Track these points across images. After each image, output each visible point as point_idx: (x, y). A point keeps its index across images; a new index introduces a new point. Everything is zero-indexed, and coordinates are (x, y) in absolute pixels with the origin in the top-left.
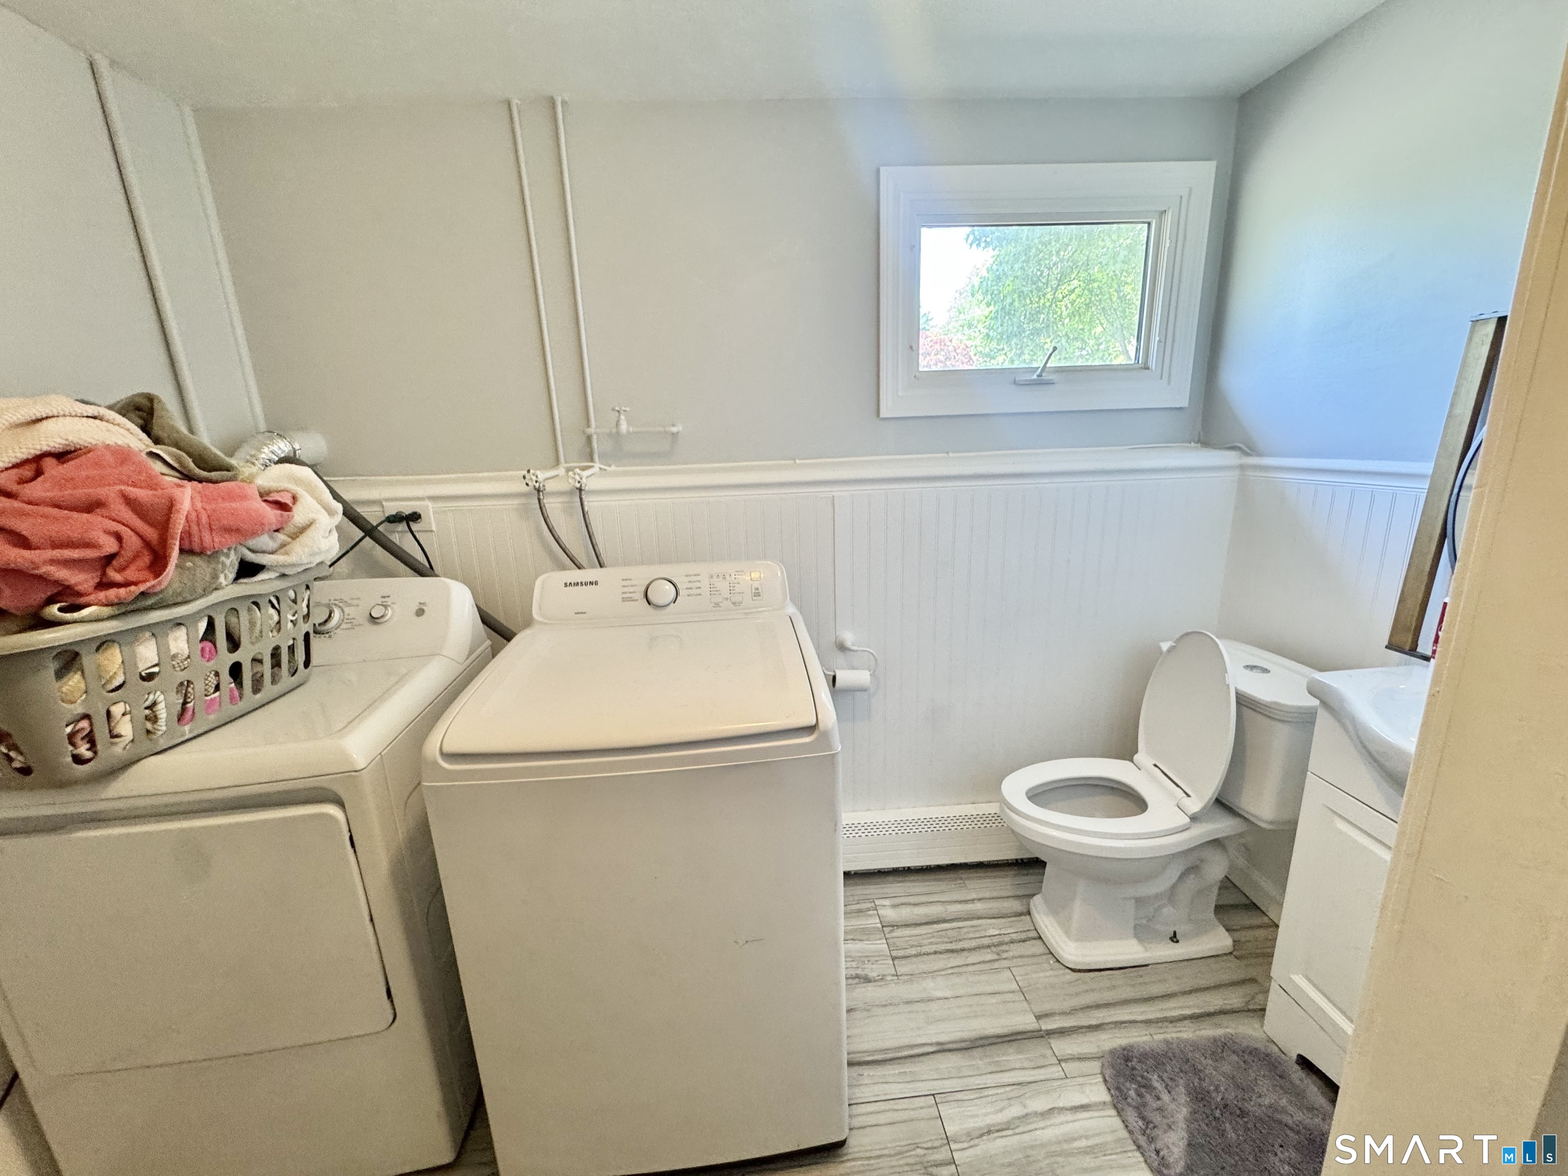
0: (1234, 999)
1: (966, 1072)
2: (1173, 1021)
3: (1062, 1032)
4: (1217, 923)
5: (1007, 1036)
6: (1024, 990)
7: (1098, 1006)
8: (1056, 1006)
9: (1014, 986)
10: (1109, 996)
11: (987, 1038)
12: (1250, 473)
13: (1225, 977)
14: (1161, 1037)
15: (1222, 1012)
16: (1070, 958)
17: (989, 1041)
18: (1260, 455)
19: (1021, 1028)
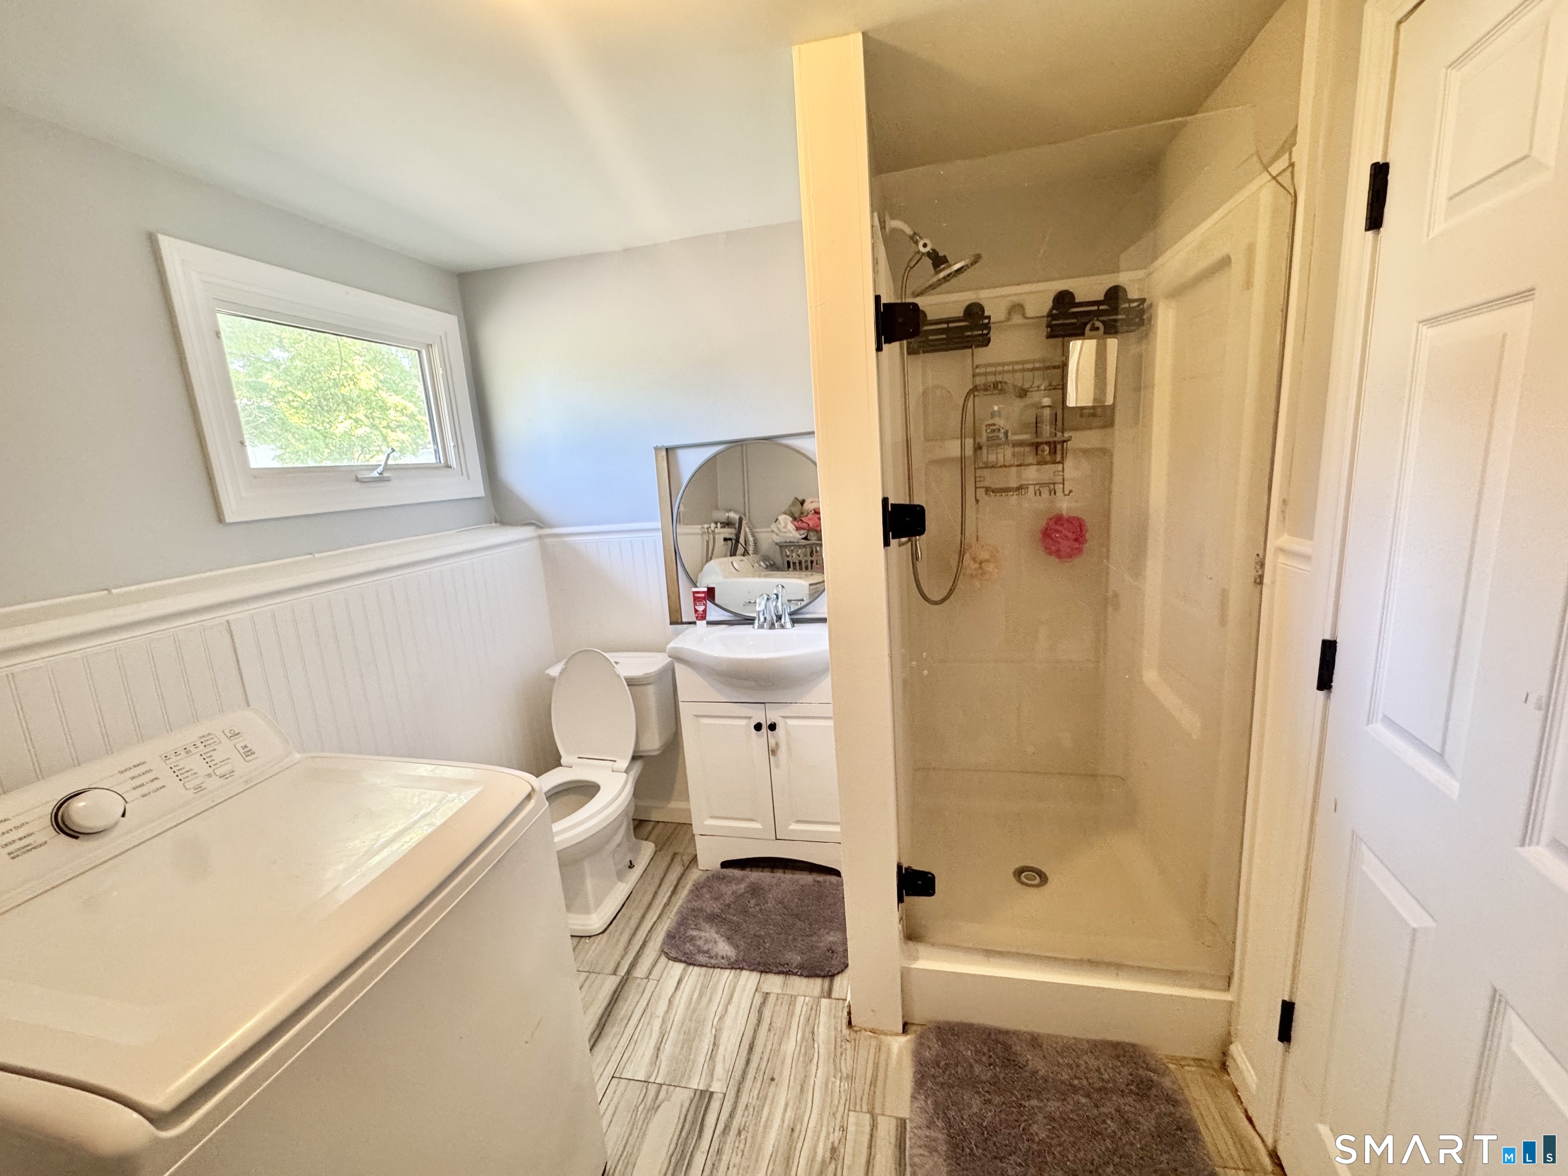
0: (677, 870)
1: (613, 1045)
2: (667, 905)
3: (633, 966)
4: (641, 841)
5: (610, 1002)
6: (591, 970)
7: (634, 934)
8: (617, 957)
9: (584, 975)
10: (633, 923)
11: (602, 1016)
12: (548, 540)
13: (664, 865)
14: (673, 913)
15: (680, 879)
16: (597, 926)
17: (606, 1017)
18: (550, 526)
19: (614, 986)
